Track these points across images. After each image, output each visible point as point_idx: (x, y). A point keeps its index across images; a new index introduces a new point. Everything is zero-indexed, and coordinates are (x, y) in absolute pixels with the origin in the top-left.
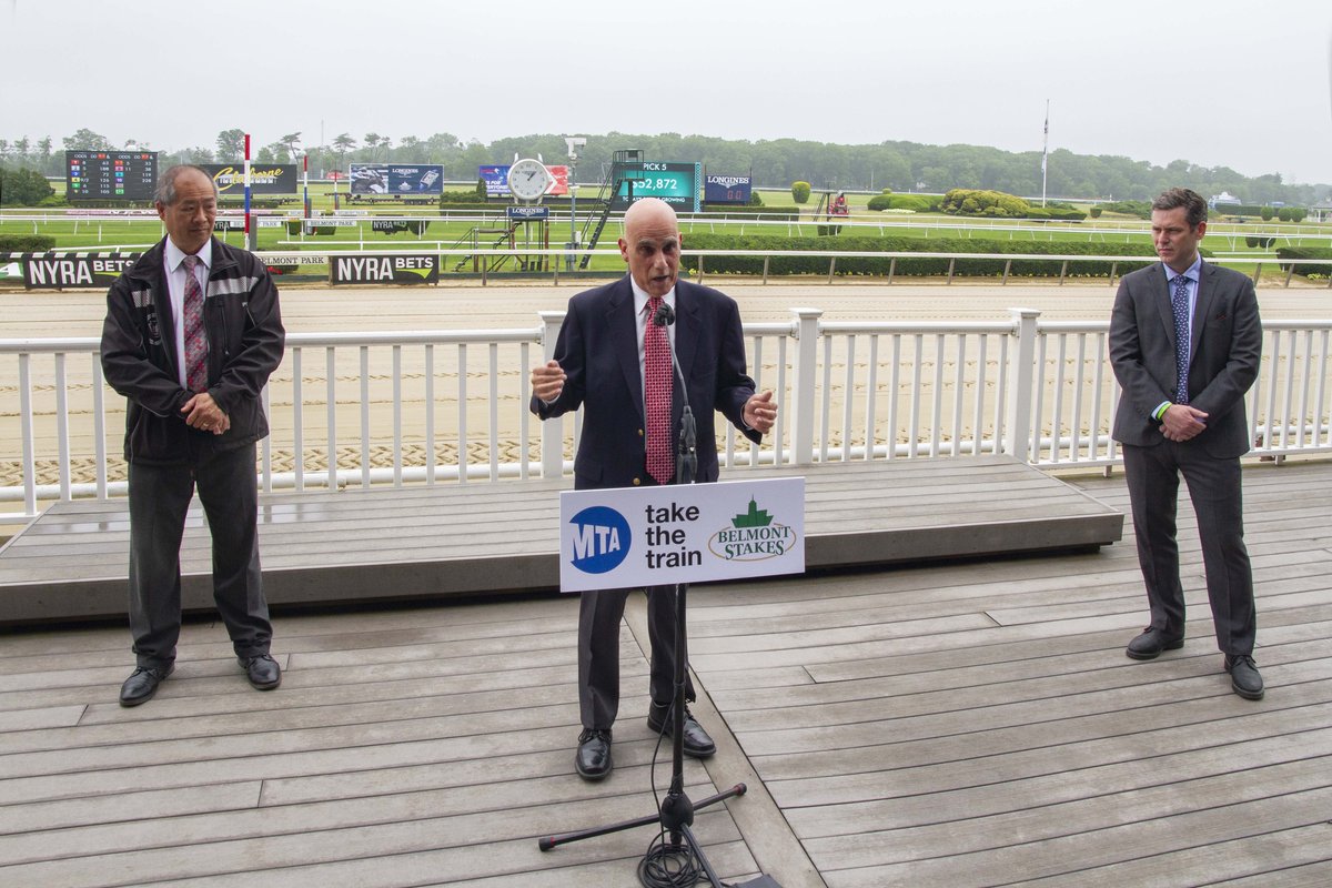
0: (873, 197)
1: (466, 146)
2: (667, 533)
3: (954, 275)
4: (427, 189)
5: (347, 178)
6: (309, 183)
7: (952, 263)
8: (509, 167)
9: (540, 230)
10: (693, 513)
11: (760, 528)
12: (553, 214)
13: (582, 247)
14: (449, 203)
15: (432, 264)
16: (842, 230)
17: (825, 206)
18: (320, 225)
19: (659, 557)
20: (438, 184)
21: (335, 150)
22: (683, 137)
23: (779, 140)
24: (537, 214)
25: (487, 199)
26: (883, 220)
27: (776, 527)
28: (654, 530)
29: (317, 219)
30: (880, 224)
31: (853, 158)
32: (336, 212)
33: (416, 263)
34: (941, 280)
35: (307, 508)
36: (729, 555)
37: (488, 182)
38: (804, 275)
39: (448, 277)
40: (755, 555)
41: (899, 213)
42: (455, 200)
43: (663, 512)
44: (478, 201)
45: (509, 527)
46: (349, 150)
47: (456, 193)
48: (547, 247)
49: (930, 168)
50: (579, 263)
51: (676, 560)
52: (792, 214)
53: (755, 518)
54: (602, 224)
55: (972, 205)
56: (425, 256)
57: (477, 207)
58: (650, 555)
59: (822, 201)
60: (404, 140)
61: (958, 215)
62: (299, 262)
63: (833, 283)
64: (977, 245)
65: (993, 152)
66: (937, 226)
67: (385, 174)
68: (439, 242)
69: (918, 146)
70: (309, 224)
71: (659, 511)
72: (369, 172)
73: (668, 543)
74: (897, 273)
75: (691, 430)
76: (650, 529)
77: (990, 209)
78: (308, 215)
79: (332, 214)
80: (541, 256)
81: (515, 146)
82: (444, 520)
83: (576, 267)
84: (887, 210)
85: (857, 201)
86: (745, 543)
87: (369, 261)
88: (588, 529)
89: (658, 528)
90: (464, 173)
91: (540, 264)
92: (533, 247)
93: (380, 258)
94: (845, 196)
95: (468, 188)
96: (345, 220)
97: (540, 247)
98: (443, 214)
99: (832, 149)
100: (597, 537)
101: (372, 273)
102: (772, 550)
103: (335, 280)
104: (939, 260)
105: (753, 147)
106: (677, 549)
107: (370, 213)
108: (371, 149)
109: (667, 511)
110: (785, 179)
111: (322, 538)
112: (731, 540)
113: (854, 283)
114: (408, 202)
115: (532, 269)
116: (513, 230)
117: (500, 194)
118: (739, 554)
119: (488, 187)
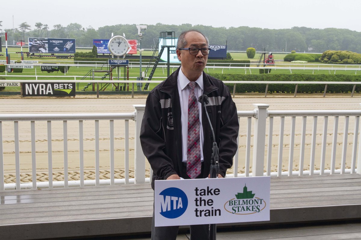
0: (286, 55)
1: (86, 30)
2: (204, 201)
3: (327, 92)
4: (67, 51)
5: (27, 45)
6: (8, 47)
7: (326, 87)
8: (108, 40)
9: (125, 71)
10: (217, 192)
11: (249, 199)
12: (130, 64)
13: (145, 79)
14: (79, 58)
15: (72, 87)
16: (271, 71)
17: (263, 60)
18: (15, 67)
19: (201, 212)
20: (73, 49)
21: (20, 31)
22: (193, 26)
23: (240, 27)
24: (123, 63)
25: (98, 56)
26: (291, 66)
27: (257, 199)
28: (199, 199)
29: (13, 64)
30: (290, 68)
31: (277, 36)
32: (23, 61)
33: (64, 86)
34: (320, 95)
35: (22, 197)
36: (234, 212)
37: (98, 48)
38: (253, 93)
39: (80, 93)
40: (246, 212)
41: (300, 63)
42: (81, 56)
43: (203, 191)
44: (93, 57)
45: (122, 205)
46: (27, 31)
47: (82, 53)
48: (128, 79)
49: (315, 40)
50: (143, 87)
51: (209, 213)
52: (246, 63)
53: (246, 194)
54: (155, 68)
55: (336, 58)
56: (69, 83)
57: (93, 60)
58: (196, 211)
59: (261, 57)
60: (55, 26)
61: (329, 63)
62: (5, 85)
63: (267, 96)
64: (339, 77)
65: (347, 31)
66: (318, 68)
67: (46, 43)
68: (75, 76)
69: (310, 29)
70: (9, 67)
71: (201, 190)
72: (38, 42)
73: (205, 205)
74: (299, 92)
75: (216, 153)
76: (197, 199)
77: (345, 60)
78: (8, 62)
79: (20, 62)
80: (125, 84)
81: (110, 30)
82: (90, 202)
83: (142, 89)
84: (293, 61)
85: (279, 57)
86: (242, 206)
87: (41, 85)
88: (168, 198)
89: (201, 198)
90: (85, 43)
91: (124, 87)
92: (121, 79)
93: (46, 84)
94: (273, 54)
95: (88, 50)
96: (27, 65)
97: (125, 79)
98: (76, 63)
99: (266, 31)
100: (172, 202)
101: (42, 91)
102: (254, 210)
103: (24, 95)
104: (319, 85)
105: (227, 30)
106: (209, 208)
107: (39, 62)
108: (39, 30)
109: (205, 190)
110: (242, 47)
111: (32, 210)
112: (235, 205)
113: (277, 96)
114: (58, 57)
115: (121, 89)
116: (111, 71)
117: (103, 54)
118: (238, 211)
119: (98, 50)
